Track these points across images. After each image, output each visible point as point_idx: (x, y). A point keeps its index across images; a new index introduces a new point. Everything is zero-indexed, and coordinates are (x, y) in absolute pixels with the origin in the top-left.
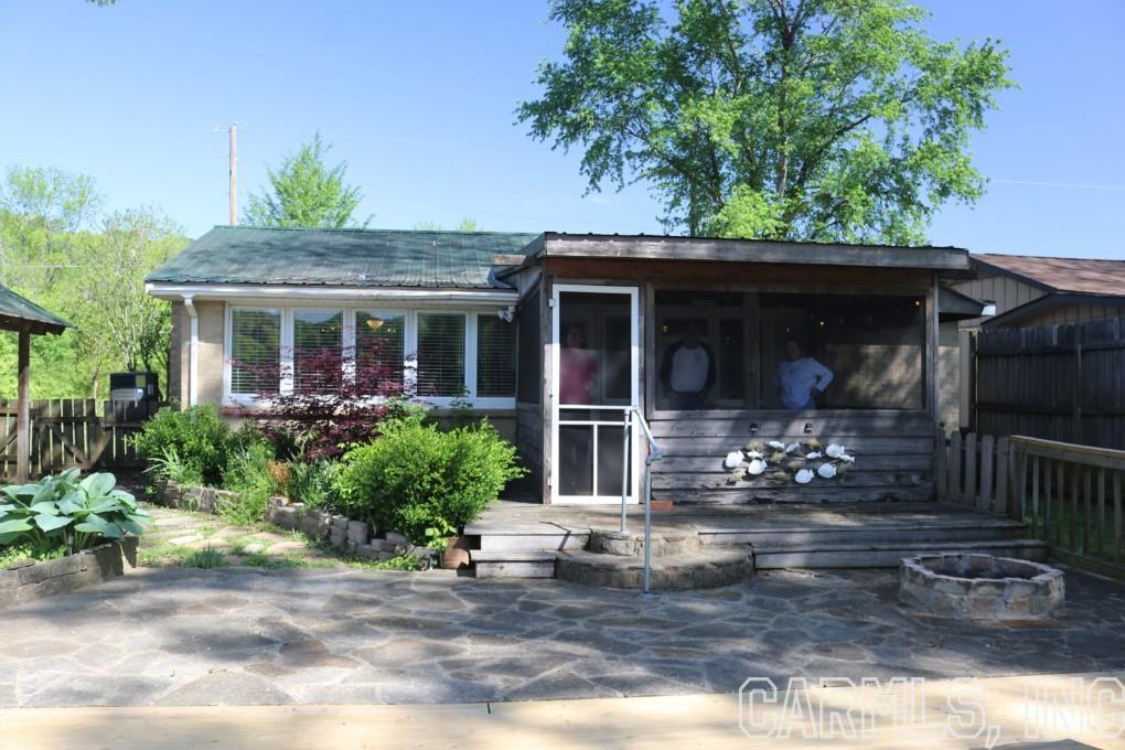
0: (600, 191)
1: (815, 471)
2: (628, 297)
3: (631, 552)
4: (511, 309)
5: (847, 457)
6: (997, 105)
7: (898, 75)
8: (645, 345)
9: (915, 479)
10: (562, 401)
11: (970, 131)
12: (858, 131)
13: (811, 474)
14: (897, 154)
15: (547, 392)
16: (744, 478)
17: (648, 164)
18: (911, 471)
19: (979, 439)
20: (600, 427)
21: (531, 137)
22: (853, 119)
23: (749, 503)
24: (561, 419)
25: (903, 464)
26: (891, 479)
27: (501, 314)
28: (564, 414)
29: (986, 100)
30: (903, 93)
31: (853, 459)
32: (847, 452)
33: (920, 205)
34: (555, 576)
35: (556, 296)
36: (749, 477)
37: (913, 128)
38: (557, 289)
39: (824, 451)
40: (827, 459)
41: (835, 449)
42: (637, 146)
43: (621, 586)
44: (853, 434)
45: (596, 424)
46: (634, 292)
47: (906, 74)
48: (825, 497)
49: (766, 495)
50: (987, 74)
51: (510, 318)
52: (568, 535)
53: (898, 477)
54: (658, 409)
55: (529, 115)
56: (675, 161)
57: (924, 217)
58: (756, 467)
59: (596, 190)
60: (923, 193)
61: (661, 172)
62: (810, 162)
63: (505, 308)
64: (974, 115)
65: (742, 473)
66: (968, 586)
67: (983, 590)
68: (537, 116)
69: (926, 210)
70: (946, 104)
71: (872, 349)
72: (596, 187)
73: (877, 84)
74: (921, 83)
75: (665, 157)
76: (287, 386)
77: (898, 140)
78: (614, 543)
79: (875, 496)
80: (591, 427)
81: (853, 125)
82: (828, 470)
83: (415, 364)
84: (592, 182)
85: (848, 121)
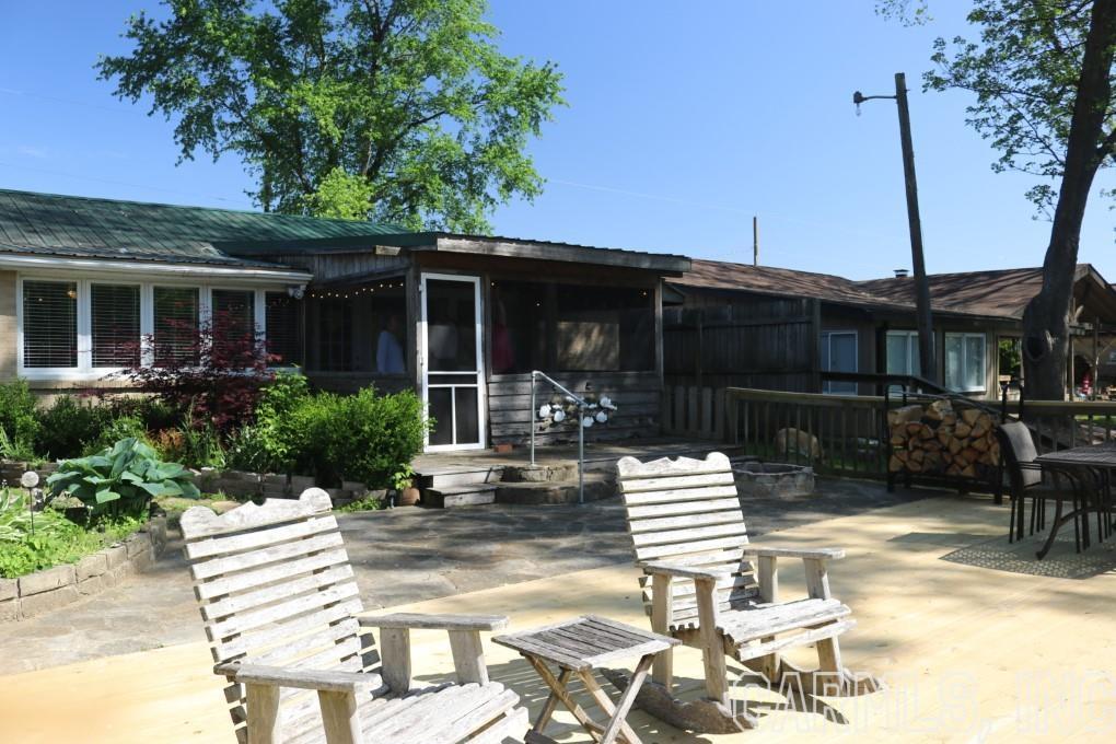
0: (193, 159)
1: (595, 418)
2: (472, 285)
3: (545, 479)
4: (303, 287)
5: (612, 407)
6: (553, 118)
7: (467, 80)
8: (485, 324)
9: (650, 421)
10: (430, 369)
11: (528, 135)
12: (431, 124)
13: (592, 421)
14: (470, 149)
15: (419, 361)
16: (551, 425)
17: (239, 137)
18: (649, 415)
19: (687, 390)
20: (456, 388)
21: (118, 96)
22: (426, 114)
23: (553, 444)
24: (430, 383)
25: (643, 411)
26: (637, 422)
27: (291, 292)
28: (432, 379)
29: (544, 113)
30: (472, 96)
31: (616, 408)
32: (613, 403)
33: (487, 196)
34: (496, 502)
35: (424, 282)
36: (554, 424)
37: (482, 128)
38: (425, 276)
39: (599, 403)
40: (600, 408)
41: (606, 401)
42: (228, 117)
43: (555, 502)
44: (614, 389)
45: (453, 386)
46: (476, 280)
47: (477, 80)
48: (599, 437)
49: (563, 438)
50: (545, 90)
51: (300, 294)
52: (490, 471)
53: (640, 420)
54: (494, 374)
55: (114, 71)
56: (263, 136)
57: (489, 207)
58: (558, 416)
59: (189, 159)
60: (492, 187)
61: (248, 146)
62: (386, 148)
63: (296, 287)
64: (533, 123)
65: (550, 421)
66: (777, 478)
67: (785, 479)
68: (125, 74)
69: (492, 201)
70: (512, 112)
71: (563, 325)
72: (188, 155)
73: (447, 84)
74: (489, 89)
75: (253, 131)
76: (146, 361)
77: (470, 136)
78: (530, 473)
79: (628, 434)
80: (450, 389)
81: (425, 120)
82: (602, 417)
83: (263, 338)
84: (185, 151)
85: (420, 115)
